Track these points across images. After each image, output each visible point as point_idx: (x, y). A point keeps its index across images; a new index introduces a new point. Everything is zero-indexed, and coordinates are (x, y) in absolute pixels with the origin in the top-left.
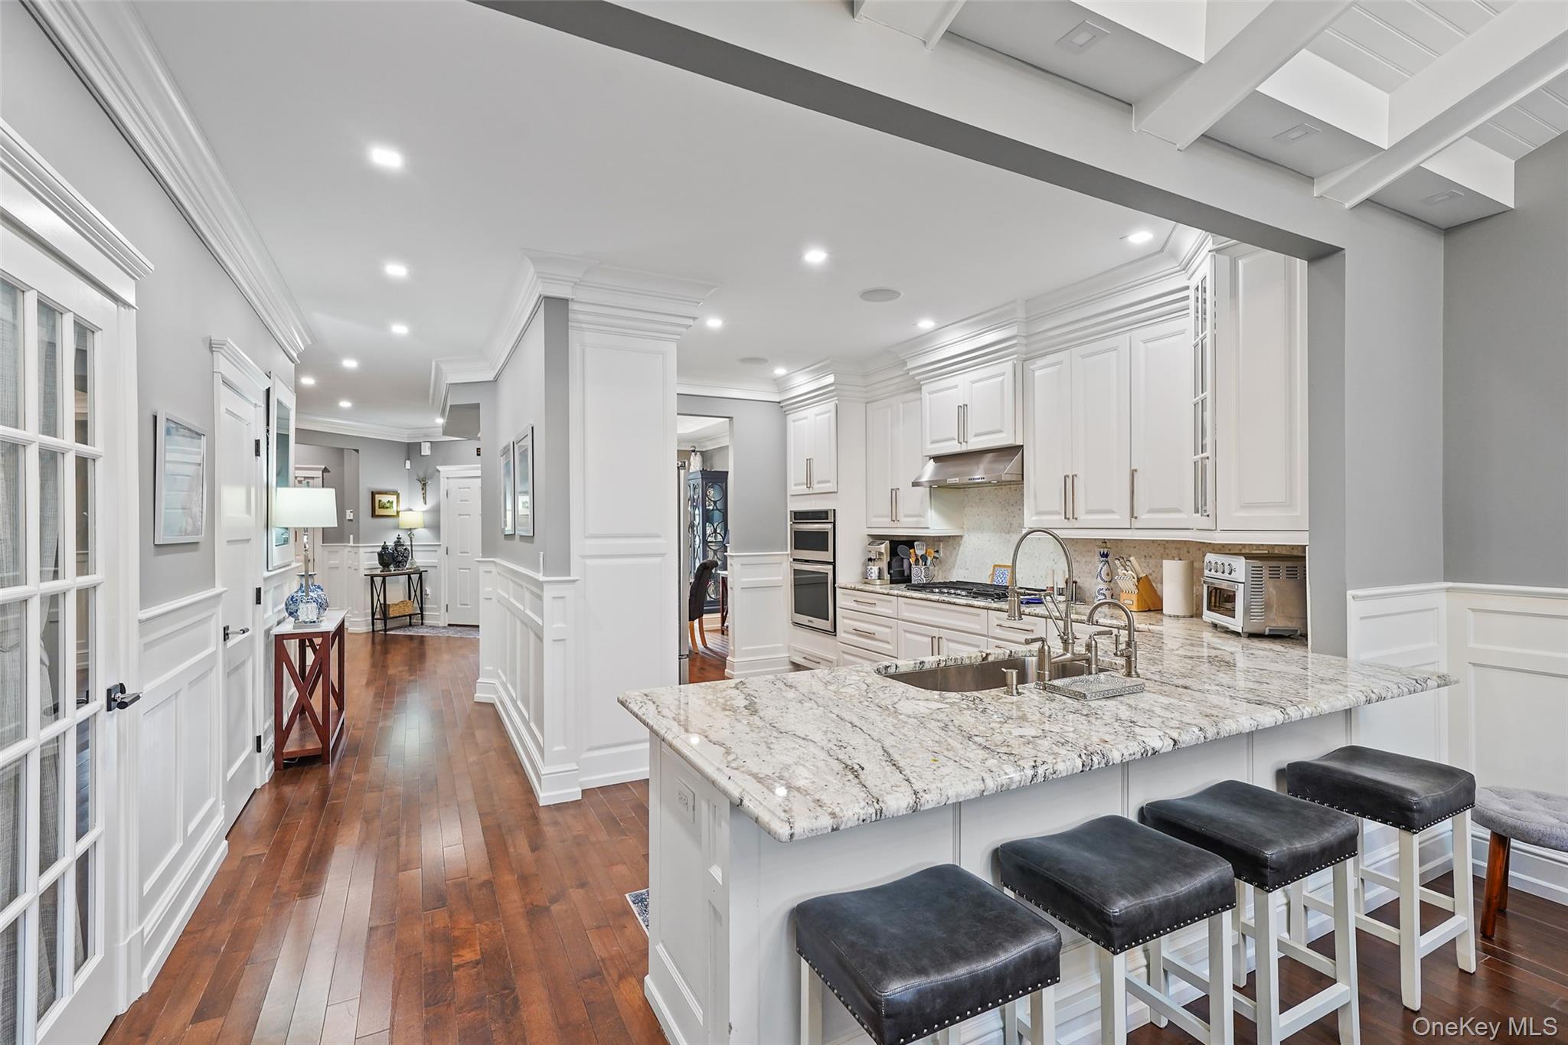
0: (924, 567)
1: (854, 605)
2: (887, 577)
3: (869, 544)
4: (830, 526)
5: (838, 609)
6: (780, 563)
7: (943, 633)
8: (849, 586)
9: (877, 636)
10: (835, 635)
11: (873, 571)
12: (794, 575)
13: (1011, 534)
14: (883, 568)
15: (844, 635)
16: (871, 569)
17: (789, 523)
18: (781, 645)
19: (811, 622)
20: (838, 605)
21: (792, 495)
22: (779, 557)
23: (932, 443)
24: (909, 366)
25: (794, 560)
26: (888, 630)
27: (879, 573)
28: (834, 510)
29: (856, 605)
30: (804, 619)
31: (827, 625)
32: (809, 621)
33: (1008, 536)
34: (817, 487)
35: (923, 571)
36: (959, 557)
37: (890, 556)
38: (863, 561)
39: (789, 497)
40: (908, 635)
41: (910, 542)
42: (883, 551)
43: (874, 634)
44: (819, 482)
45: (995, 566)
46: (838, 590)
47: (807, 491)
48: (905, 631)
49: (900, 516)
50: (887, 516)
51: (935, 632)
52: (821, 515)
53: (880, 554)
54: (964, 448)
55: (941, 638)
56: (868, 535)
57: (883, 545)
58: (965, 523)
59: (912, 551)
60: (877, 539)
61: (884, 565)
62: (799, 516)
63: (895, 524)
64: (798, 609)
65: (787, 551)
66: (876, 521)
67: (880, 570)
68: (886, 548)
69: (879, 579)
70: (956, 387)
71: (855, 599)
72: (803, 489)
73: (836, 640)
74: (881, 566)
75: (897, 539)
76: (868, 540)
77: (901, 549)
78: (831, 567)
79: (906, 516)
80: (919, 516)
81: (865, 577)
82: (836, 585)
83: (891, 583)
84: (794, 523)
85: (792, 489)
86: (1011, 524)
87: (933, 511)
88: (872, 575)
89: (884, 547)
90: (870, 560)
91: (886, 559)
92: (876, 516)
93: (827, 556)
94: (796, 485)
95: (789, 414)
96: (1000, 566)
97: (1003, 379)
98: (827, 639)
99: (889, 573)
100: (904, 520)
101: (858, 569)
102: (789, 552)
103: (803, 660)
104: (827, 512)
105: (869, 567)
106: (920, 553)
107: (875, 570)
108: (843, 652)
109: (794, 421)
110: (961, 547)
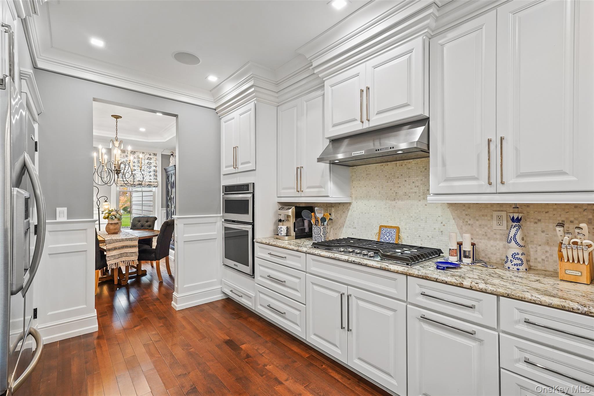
0: (322, 227)
1: (268, 257)
2: (293, 234)
3: (279, 209)
4: (250, 196)
5: (256, 259)
6: (215, 223)
7: (352, 291)
8: (264, 241)
9: (287, 284)
10: (254, 278)
11: (282, 229)
12: (225, 231)
13: (396, 201)
14: (290, 227)
15: (260, 278)
16: (281, 228)
17: (222, 194)
18: (216, 280)
19: (237, 266)
20: (256, 255)
21: (224, 175)
22: (215, 218)
23: (333, 126)
24: (315, 64)
25: (225, 220)
26: (297, 280)
27: (287, 230)
28: (253, 184)
29: (270, 257)
30: (231, 263)
31: (248, 269)
32: (235, 265)
33: (394, 202)
34: (241, 168)
35: (322, 230)
36: (347, 219)
37: (296, 218)
38: (274, 222)
39: (222, 176)
40: (316, 288)
41: (311, 208)
42: (290, 214)
43: (285, 282)
44: (242, 164)
45: (381, 227)
46: (256, 244)
47: (234, 171)
48: (313, 283)
49: (304, 188)
50: (293, 188)
51: (343, 289)
52: (243, 188)
53: (288, 216)
54: (366, 126)
55: (351, 295)
56: (278, 202)
57: (290, 210)
58: (353, 193)
59: (313, 214)
60: (285, 205)
61: (291, 224)
62: (229, 189)
63: (299, 194)
64: (228, 255)
65: (221, 214)
66: (284, 192)
67: (288, 229)
68: (292, 212)
69: (287, 236)
70: (357, 75)
71: (269, 252)
72: (231, 170)
73: (254, 281)
74: (289, 226)
75: (301, 205)
76: (278, 206)
77: (304, 213)
78: (251, 226)
79: (308, 188)
80: (320, 187)
81: (276, 234)
82: (254, 240)
83: (296, 239)
84: (225, 194)
85: (224, 170)
86: (396, 193)
87: (332, 183)
88: (282, 233)
89: (291, 212)
90: (280, 221)
91: (292, 220)
92: (284, 189)
93: (247, 218)
94: (226, 167)
95: (222, 118)
96: (386, 227)
97: (410, 57)
98: (247, 280)
99: (295, 231)
100: (307, 191)
101: (271, 227)
102: (221, 215)
103: (231, 293)
104: (248, 185)
105: (280, 227)
106: (320, 216)
107: (283, 229)
108: (260, 292)
109: (225, 122)
110: (350, 212)
